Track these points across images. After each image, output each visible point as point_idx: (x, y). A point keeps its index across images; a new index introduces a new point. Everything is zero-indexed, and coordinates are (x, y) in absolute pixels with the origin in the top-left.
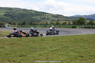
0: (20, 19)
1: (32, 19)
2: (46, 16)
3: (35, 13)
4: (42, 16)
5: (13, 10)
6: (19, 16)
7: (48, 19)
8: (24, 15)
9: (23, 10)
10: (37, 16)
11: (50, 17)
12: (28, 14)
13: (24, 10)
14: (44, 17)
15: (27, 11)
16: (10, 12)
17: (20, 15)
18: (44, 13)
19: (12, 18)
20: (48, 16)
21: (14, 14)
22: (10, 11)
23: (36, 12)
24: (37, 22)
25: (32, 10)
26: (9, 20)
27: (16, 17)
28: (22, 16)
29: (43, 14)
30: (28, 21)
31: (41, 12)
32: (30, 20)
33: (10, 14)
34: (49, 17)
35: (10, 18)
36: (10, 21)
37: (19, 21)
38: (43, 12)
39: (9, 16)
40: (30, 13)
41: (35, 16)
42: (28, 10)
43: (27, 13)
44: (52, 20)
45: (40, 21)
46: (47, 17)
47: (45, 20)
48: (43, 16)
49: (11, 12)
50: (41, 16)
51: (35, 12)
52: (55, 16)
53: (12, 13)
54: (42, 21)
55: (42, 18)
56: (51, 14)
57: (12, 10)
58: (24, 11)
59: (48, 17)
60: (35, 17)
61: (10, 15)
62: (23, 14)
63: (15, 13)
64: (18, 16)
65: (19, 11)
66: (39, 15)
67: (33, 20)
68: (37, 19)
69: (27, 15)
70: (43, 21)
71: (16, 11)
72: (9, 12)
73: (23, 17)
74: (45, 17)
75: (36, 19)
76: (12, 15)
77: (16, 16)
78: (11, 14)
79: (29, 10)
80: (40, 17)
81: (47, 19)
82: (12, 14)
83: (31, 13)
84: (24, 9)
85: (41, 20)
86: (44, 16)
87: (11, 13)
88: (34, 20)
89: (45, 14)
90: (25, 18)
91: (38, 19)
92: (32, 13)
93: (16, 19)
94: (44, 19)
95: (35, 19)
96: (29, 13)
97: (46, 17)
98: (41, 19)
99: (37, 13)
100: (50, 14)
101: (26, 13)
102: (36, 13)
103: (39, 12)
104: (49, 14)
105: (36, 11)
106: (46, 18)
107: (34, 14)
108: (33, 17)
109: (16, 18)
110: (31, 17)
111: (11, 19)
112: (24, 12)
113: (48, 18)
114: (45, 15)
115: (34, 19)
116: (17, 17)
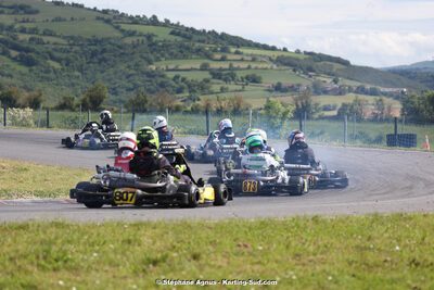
0: (77, 73)
1: (151, 75)
2: (242, 60)
3: (173, 38)
4: (218, 56)
5: (37, 12)
6: (75, 52)
7: (255, 80)
8: (104, 51)
9: (98, 18)
10: (185, 57)
11: (265, 66)
12: (128, 40)
13: (106, 17)
14: (225, 65)
15: (123, 26)
16: (17, 26)
17: (77, 48)
18: (226, 43)
19: (29, 63)
20: (254, 60)
21: (45, 39)
22: (20, 18)
23: (178, 34)
24: (186, 94)
25: (154, 21)
26: (10, 76)
27: (53, 58)
28: (94, 54)
29: (224, 50)
30: (129, 90)
31: (213, 33)
32: (139, 80)
33: (22, 37)
34: (260, 66)
35: (14, 65)
36: (14, 81)
37: (73, 85)
38: (223, 34)
39: (14, 53)
40: (141, 35)
41: (171, 54)
42: (131, 18)
43: (125, 36)
44: (278, 88)
45: (203, 87)
46: (249, 68)
47: (232, 86)
48: (223, 59)
49: (27, 25)
50: (208, 57)
51: (172, 33)
52: (298, 59)
53: (34, 31)
54: (212, 93)
55: (217, 75)
56: (274, 48)
57: (31, 17)
58: (108, 21)
59: (253, 65)
60: (171, 67)
61: (16, 48)
62: (96, 42)
63: (51, 34)
64: (65, 51)
65: (72, 19)
66: (199, 51)
67: (160, 80)
68: (183, 80)
69: (120, 47)
70: (223, 90)
71: (58, 19)
72: (10, 28)
73: (96, 60)
74: (235, 65)
75: (177, 77)
76: (33, 46)
77: (57, 55)
78: (27, 37)
79: (136, 20)
80: (204, 68)
81: (247, 78)
82: (32, 39)
83: (149, 37)
84: (105, 12)
85: (207, 81)
86: (229, 57)
87: (23, 31)
88: (162, 85)
89: (233, 50)
90: (111, 70)
91: (190, 76)
92: (154, 39)
93: (55, 72)
94: (226, 80)
95: (171, 75)
96: (135, 39)
97: (238, 69)
98: (206, 75)
99: (184, 36)
100: (265, 47)
101: (117, 34)
102: (179, 39)
103: (199, 33)
104: (257, 46)
105: (178, 25)
106: (239, 74)
107: (166, 46)
108: (162, 65)
109: (56, 65)
110: (150, 63)
111: (25, 69)
112: (105, 31)
113: (250, 73)
114: (237, 53)
115: (163, 76)
116: (58, 60)
